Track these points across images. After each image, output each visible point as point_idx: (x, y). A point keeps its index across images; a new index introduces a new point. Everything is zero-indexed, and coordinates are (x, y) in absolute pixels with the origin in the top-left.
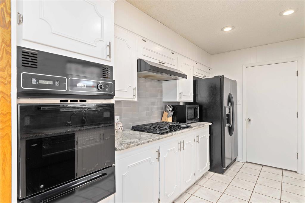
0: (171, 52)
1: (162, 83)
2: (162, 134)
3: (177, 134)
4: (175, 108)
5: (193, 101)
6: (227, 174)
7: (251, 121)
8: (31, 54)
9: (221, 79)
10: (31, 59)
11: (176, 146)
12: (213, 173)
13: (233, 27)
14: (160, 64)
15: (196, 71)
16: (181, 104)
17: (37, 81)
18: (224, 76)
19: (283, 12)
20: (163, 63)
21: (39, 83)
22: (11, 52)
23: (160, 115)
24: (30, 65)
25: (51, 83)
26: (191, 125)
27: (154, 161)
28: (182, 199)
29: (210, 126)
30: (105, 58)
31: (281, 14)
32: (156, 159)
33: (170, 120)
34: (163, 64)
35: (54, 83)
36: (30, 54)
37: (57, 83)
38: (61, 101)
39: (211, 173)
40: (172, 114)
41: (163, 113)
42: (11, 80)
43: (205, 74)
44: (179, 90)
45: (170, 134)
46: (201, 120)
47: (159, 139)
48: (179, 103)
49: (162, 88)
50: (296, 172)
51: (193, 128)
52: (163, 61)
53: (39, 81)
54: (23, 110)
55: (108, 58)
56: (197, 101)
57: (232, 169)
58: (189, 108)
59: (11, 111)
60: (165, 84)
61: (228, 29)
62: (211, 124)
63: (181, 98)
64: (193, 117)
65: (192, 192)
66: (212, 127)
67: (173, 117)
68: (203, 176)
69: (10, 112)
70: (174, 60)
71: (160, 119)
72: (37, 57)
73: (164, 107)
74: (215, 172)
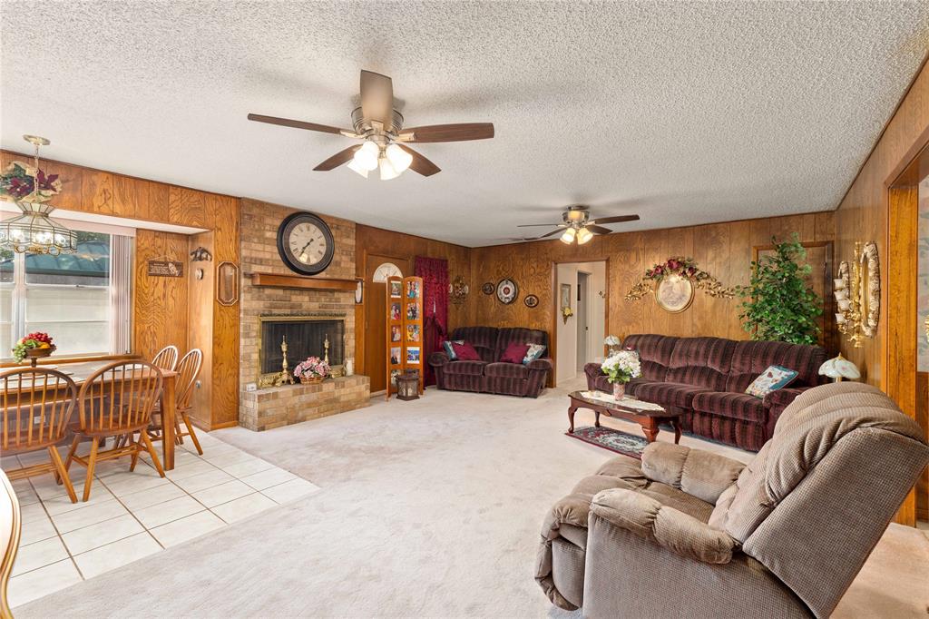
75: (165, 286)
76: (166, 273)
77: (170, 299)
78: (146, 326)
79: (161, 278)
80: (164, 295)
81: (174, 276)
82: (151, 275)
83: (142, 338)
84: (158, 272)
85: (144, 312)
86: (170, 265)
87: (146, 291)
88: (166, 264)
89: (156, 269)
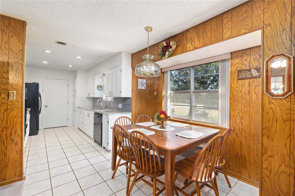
9: (37, 84)
18: (39, 83)
31: (68, 65)
39: (30, 137)
50: (67, 126)
61: (45, 62)
62: (31, 109)
74: (32, 136)
75: (249, 85)
76: (250, 76)
77: (254, 94)
78: (237, 112)
79: (246, 80)
80: (249, 92)
81: (256, 77)
82: (239, 79)
83: (234, 119)
84: (244, 77)
85: (235, 103)
86: (252, 70)
87: (237, 90)
88: (250, 70)
89: (243, 75)
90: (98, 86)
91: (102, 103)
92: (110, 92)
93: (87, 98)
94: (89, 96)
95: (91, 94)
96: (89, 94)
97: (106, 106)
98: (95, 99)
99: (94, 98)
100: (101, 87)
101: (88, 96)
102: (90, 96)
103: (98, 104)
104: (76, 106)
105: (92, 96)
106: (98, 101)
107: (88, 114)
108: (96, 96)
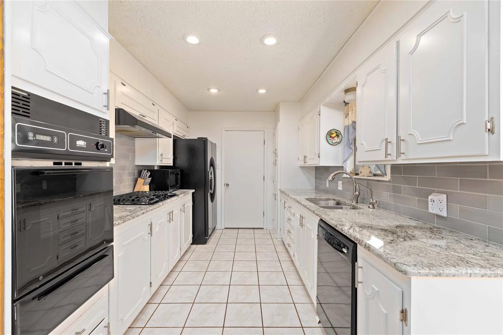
0: (151, 102)
1: (134, 140)
2: (152, 204)
3: (167, 203)
4: (153, 173)
5: (172, 165)
6: (210, 243)
7: (229, 186)
8: (23, 97)
9: (204, 141)
10: (23, 104)
11: (165, 218)
12: (196, 246)
13: (219, 90)
14: (141, 116)
15: (176, 128)
16: (156, 168)
17: (34, 136)
18: (208, 139)
19: (259, 89)
20: (144, 116)
21: (37, 138)
22: (4, 93)
23: (132, 184)
24: (21, 113)
25: (48, 139)
26: (177, 192)
27: (147, 237)
28: (170, 279)
29: (193, 193)
30: (100, 109)
31: (257, 91)
32: (149, 233)
33: (146, 188)
34: (144, 118)
35: (52, 139)
36: (21, 98)
37: (56, 140)
38: (55, 164)
39: (194, 246)
40: (150, 181)
41: (136, 181)
42: (4, 133)
43: (185, 133)
44: (160, 151)
45: (161, 203)
46: (182, 187)
47: (152, 210)
48: (154, 166)
49: (134, 147)
50: (263, 228)
51: (180, 196)
52: (144, 113)
53: (37, 135)
54: (20, 175)
55: (105, 109)
56: (176, 165)
57: (213, 237)
58: (172, 173)
59: (4, 176)
60: (138, 141)
61: (214, 91)
62: (194, 190)
63: (162, 161)
64: (175, 184)
65: (179, 269)
66: (195, 195)
67: (150, 185)
68: (186, 252)
69: (3, 178)
70: (155, 113)
71: (132, 189)
72: (29, 102)
73: (136, 172)
74: (198, 244)
90: (330, 134)
91: (340, 183)
92: (387, 142)
93: (302, 167)
94: (305, 162)
95: (309, 157)
96: (305, 157)
97: (357, 197)
98: (321, 171)
99: (318, 169)
100: (337, 136)
101: (302, 163)
102: (308, 164)
103: (328, 186)
104: (279, 187)
105: (312, 162)
106: (330, 178)
107: (302, 217)
108: (323, 163)
